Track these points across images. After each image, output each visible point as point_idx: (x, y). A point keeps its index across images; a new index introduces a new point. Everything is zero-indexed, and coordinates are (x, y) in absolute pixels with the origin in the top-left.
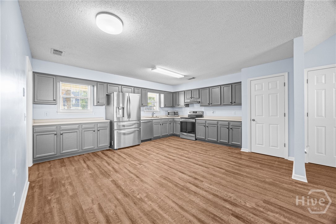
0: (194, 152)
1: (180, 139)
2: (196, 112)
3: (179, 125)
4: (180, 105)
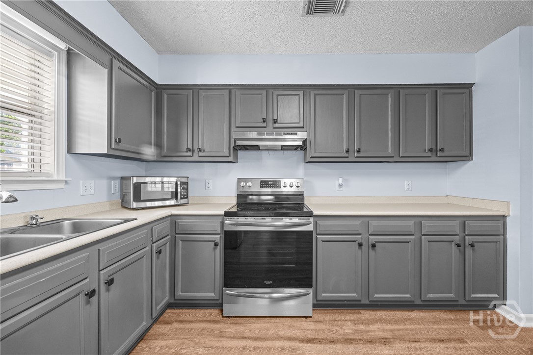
2: (277, 183)
3: (215, 249)
4: (200, 150)
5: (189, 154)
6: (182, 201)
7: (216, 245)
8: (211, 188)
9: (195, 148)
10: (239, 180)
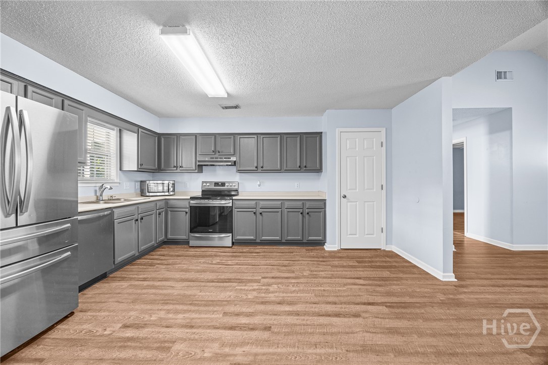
0: (270, 278)
1: (192, 252)
2: (223, 184)
3: (186, 215)
4: (181, 167)
5: (175, 169)
6: (172, 193)
7: (186, 213)
8: (188, 187)
9: (178, 165)
10: (203, 182)
